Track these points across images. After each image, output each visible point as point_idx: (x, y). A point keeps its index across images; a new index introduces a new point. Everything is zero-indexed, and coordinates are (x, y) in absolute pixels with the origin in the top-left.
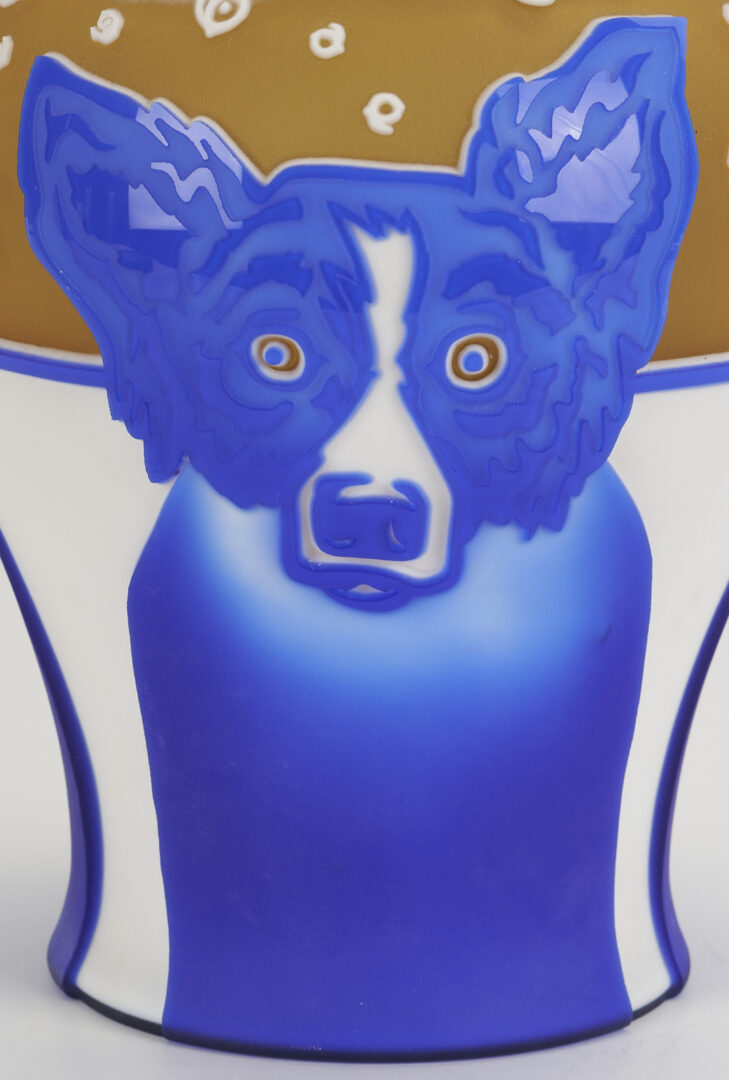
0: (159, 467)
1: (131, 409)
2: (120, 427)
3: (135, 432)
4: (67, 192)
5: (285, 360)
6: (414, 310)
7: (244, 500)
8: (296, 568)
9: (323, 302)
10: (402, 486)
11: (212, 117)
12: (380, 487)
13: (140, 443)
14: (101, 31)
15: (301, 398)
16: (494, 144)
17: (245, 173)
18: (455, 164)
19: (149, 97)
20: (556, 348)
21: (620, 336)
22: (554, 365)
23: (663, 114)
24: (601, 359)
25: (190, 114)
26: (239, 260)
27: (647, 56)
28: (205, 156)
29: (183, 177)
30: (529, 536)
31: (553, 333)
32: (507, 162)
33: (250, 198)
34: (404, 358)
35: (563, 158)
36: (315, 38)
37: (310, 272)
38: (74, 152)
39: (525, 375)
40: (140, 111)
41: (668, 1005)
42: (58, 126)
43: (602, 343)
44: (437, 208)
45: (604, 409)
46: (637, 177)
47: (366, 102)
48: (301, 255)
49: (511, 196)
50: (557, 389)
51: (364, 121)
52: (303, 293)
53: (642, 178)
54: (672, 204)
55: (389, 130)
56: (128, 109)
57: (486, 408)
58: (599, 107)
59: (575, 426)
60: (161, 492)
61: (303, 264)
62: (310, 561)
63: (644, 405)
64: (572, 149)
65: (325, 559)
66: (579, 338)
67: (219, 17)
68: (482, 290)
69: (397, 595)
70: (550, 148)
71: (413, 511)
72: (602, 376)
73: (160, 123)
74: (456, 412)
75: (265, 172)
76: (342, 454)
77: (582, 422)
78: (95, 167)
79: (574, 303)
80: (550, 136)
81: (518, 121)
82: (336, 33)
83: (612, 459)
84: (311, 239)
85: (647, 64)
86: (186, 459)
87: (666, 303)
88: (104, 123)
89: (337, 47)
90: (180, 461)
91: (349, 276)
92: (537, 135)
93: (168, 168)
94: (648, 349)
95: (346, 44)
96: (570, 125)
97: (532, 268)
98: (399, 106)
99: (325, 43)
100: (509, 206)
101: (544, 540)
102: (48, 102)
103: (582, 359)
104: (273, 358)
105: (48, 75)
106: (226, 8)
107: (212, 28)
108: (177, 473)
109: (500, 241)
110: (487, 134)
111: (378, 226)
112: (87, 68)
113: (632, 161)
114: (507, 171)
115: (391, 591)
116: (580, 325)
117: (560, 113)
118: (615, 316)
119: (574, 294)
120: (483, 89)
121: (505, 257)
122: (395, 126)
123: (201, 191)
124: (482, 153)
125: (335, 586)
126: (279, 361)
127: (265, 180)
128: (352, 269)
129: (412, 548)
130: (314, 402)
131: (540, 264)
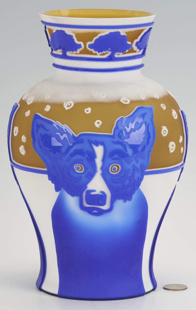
0: (57, 189)
1: (52, 178)
2: (50, 182)
3: (53, 183)
4: (40, 138)
5: (80, 169)
6: (103, 160)
7: (73, 195)
8: (82, 208)
9: (87, 158)
10: (102, 192)
11: (67, 125)
12: (98, 192)
13: (54, 184)
14: (46, 109)
15: (83, 176)
16: (118, 129)
17: (73, 135)
18: (111, 133)
19: (55, 121)
20: (129, 167)
21: (141, 164)
22: (129, 170)
23: (149, 124)
24: (138, 169)
25: (63, 124)
26: (72, 151)
27: (146, 113)
28: (66, 132)
29: (61, 135)
30: (125, 201)
31: (129, 164)
32: (121, 133)
33: (74, 139)
34: (102, 168)
35: (131, 132)
36: (86, 110)
37: (85, 153)
38: (42, 131)
39: (124, 171)
40: (54, 123)
41: (152, 292)
42: (38, 126)
43: (138, 166)
44: (108, 141)
45: (139, 178)
46: (144, 135)
47: (95, 122)
48: (83, 150)
49: (121, 139)
50: (130, 174)
51: (94, 125)
52: (83, 157)
53: (145, 135)
54: (151, 140)
55: (99, 127)
56: (51, 123)
57: (117, 178)
58: (137, 122)
59: (133, 181)
60: (57, 194)
61: (84, 151)
62: (85, 206)
63: (146, 177)
64: (132, 130)
65: (88, 206)
66: (134, 165)
67: (68, 106)
68: (116, 156)
69: (101, 213)
70: (128, 130)
71: (104, 197)
72: (138, 172)
73: (57, 126)
74: (111, 178)
75: (76, 134)
76: (91, 186)
77: (135, 180)
78: (45, 134)
79: (133, 158)
80: (128, 128)
81: (123, 125)
82: (89, 109)
83: (140, 187)
84: (85, 147)
85: (146, 114)
86: (62, 187)
87: (150, 158)
88: (47, 126)
89: (90, 112)
90: (61, 188)
91: (92, 154)
92: (126, 128)
93: (59, 134)
94: (147, 167)
95: (91, 111)
96: (132, 126)
97: (125, 152)
98: (101, 122)
99: (87, 111)
100: (121, 141)
101: (128, 203)
102: (37, 122)
103: (134, 168)
104: (78, 168)
105: (37, 117)
106: (69, 105)
107: (67, 108)
108: (60, 190)
109: (119, 147)
110: (117, 127)
111: (97, 144)
112: (44, 116)
113: (143, 133)
114: (120, 134)
115: (100, 212)
116: (134, 162)
117: (130, 124)
118: (140, 161)
119: (133, 157)
120: (116, 119)
121: (120, 150)
122: (100, 126)
123: (65, 138)
124: (116, 131)
125: (89, 211)
126: (79, 169)
127: (76, 136)
128: (92, 152)
129: (104, 204)
130: (86, 176)
131: (127, 151)
